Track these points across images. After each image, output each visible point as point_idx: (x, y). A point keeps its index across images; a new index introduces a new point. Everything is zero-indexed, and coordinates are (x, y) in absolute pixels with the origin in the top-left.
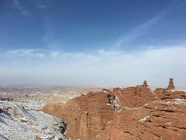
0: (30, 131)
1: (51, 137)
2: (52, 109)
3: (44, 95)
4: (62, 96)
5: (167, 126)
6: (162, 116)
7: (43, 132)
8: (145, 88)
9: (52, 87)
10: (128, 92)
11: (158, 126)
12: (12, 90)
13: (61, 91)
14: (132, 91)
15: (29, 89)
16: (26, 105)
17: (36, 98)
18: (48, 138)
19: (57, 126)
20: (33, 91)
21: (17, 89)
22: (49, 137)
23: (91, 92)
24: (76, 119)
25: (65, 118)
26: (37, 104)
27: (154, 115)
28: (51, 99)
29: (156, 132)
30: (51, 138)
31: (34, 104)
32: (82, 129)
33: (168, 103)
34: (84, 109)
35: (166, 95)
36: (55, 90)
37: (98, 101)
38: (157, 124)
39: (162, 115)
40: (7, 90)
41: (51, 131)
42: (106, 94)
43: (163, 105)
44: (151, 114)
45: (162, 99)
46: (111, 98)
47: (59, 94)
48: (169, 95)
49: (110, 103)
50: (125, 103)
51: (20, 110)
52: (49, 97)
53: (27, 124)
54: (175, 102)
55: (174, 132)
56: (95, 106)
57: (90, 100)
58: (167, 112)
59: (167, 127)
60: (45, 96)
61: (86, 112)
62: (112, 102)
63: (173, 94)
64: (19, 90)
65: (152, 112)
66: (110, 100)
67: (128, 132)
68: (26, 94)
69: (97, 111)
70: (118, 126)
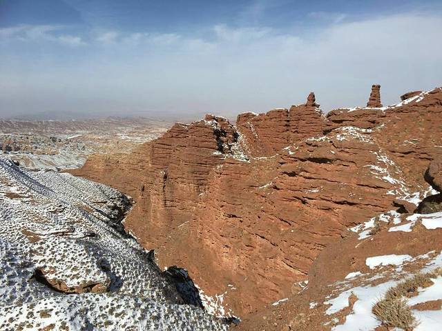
0: (18, 219)
1: (64, 230)
2: (100, 167)
3: (95, 137)
4: (139, 138)
5: (309, 199)
6: (302, 173)
7: (53, 219)
8: (309, 112)
9: (113, 118)
10: (269, 122)
11: (292, 200)
12: (19, 126)
13: (138, 128)
14: (278, 119)
15: (59, 123)
16: (50, 160)
17: (76, 144)
18: (57, 233)
19: (105, 205)
20: (70, 129)
21: (30, 125)
22: (59, 231)
23: (177, 126)
24: (143, 190)
25: (128, 187)
26: (77, 159)
27: (285, 173)
28: (111, 145)
29: (285, 213)
30: (63, 233)
31: (68, 158)
32: (155, 211)
33: (322, 140)
34: (160, 167)
35: (333, 121)
36: (121, 125)
37: (189, 145)
38: (290, 194)
39: (302, 170)
40: (6, 125)
41: (75, 218)
42: (211, 129)
43: (310, 145)
44: (279, 170)
45: (325, 132)
46: (224, 139)
47: (130, 134)
48: (341, 121)
49: (221, 149)
51: (3, 169)
52: (106, 141)
53: (22, 202)
54: (338, 136)
55: (323, 212)
56: (183, 158)
57: (176, 143)
58: (314, 164)
59: (308, 201)
60: (99, 139)
61: (162, 173)
62: (226, 147)
63: (351, 119)
64: (36, 126)
65: (282, 163)
66: (223, 142)
67: (234, 216)
68: (52, 135)
69: (187, 169)
70: (216, 203)
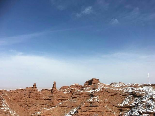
6: (89, 111)
8: (35, 90)
10: (16, 94)
14: (21, 93)
35: (76, 95)
45: (72, 98)
48: (79, 95)
50: (13, 105)
63: (82, 94)
